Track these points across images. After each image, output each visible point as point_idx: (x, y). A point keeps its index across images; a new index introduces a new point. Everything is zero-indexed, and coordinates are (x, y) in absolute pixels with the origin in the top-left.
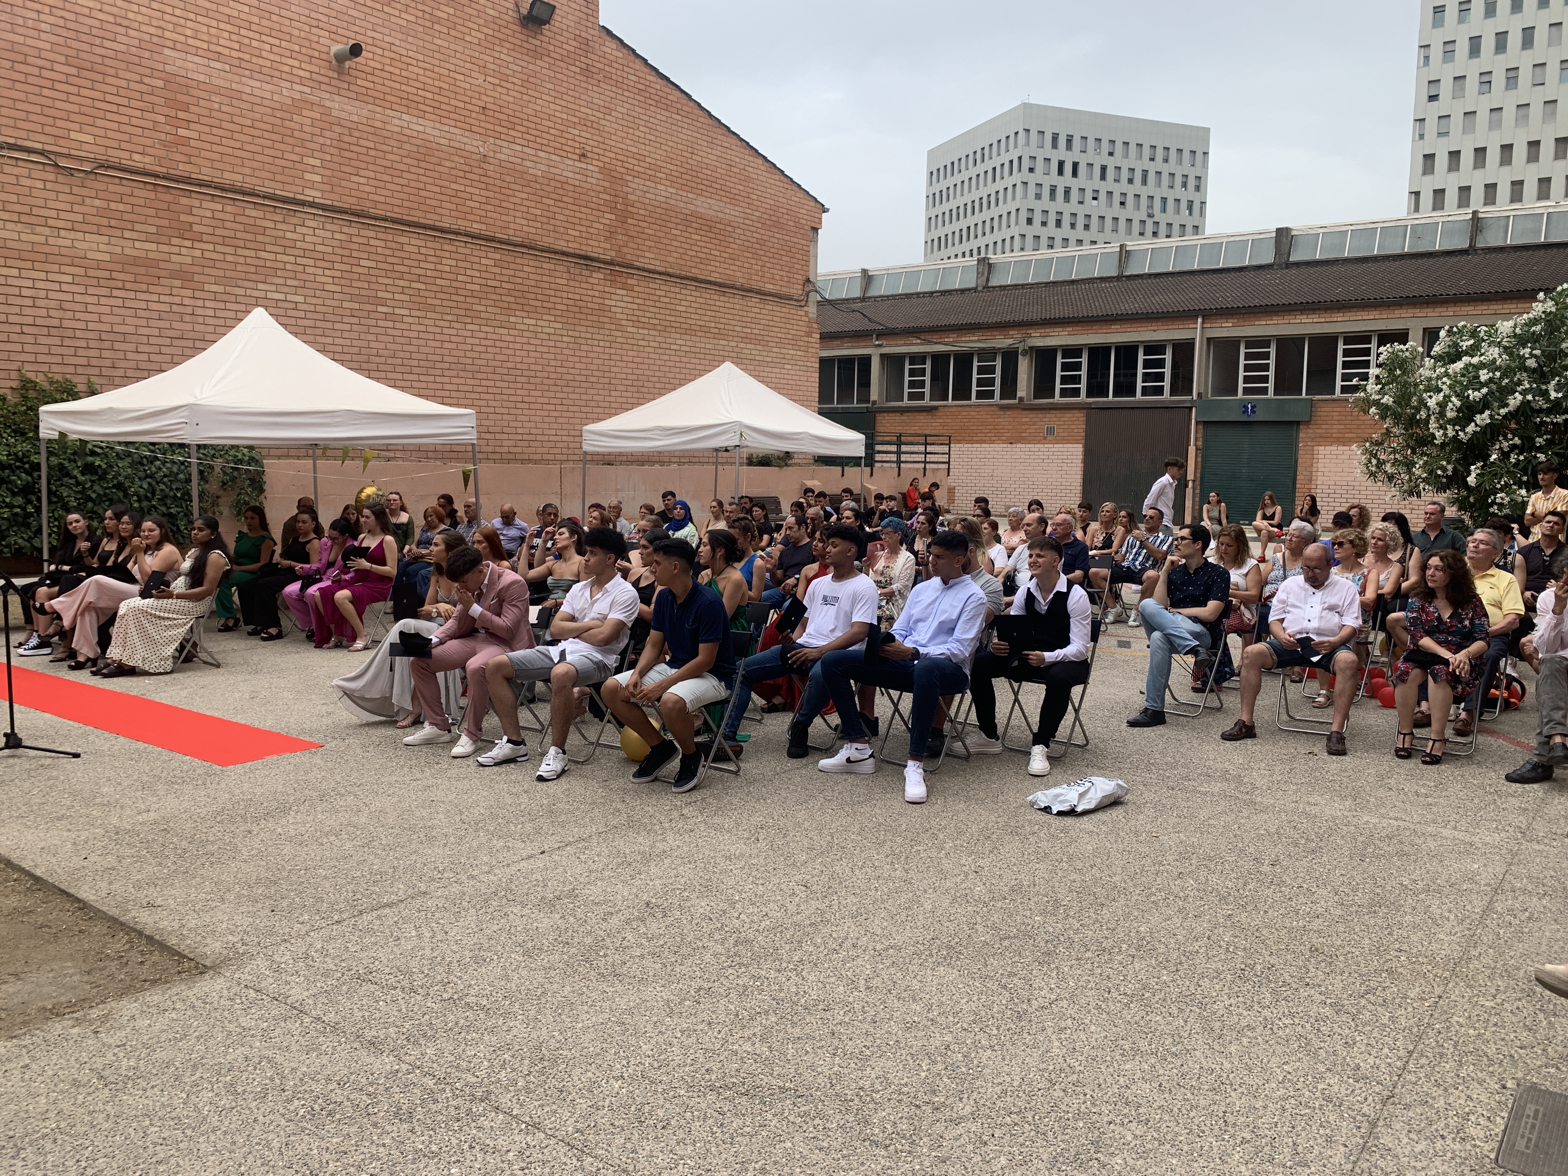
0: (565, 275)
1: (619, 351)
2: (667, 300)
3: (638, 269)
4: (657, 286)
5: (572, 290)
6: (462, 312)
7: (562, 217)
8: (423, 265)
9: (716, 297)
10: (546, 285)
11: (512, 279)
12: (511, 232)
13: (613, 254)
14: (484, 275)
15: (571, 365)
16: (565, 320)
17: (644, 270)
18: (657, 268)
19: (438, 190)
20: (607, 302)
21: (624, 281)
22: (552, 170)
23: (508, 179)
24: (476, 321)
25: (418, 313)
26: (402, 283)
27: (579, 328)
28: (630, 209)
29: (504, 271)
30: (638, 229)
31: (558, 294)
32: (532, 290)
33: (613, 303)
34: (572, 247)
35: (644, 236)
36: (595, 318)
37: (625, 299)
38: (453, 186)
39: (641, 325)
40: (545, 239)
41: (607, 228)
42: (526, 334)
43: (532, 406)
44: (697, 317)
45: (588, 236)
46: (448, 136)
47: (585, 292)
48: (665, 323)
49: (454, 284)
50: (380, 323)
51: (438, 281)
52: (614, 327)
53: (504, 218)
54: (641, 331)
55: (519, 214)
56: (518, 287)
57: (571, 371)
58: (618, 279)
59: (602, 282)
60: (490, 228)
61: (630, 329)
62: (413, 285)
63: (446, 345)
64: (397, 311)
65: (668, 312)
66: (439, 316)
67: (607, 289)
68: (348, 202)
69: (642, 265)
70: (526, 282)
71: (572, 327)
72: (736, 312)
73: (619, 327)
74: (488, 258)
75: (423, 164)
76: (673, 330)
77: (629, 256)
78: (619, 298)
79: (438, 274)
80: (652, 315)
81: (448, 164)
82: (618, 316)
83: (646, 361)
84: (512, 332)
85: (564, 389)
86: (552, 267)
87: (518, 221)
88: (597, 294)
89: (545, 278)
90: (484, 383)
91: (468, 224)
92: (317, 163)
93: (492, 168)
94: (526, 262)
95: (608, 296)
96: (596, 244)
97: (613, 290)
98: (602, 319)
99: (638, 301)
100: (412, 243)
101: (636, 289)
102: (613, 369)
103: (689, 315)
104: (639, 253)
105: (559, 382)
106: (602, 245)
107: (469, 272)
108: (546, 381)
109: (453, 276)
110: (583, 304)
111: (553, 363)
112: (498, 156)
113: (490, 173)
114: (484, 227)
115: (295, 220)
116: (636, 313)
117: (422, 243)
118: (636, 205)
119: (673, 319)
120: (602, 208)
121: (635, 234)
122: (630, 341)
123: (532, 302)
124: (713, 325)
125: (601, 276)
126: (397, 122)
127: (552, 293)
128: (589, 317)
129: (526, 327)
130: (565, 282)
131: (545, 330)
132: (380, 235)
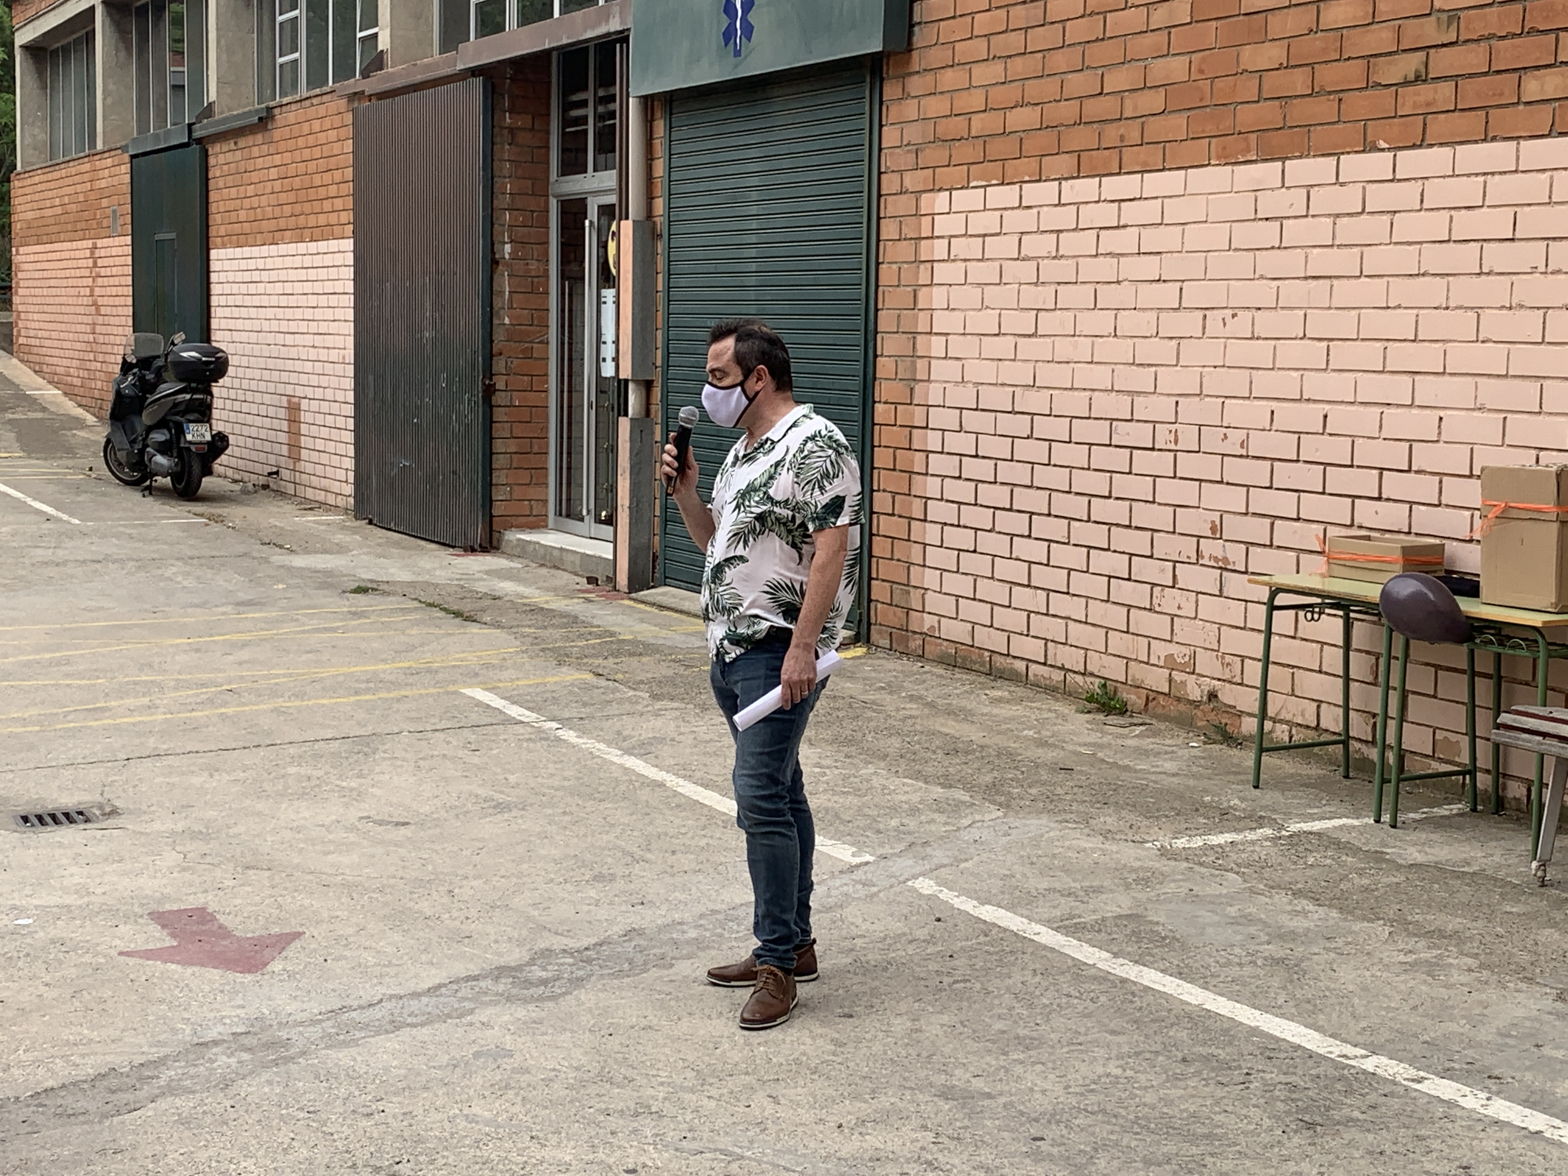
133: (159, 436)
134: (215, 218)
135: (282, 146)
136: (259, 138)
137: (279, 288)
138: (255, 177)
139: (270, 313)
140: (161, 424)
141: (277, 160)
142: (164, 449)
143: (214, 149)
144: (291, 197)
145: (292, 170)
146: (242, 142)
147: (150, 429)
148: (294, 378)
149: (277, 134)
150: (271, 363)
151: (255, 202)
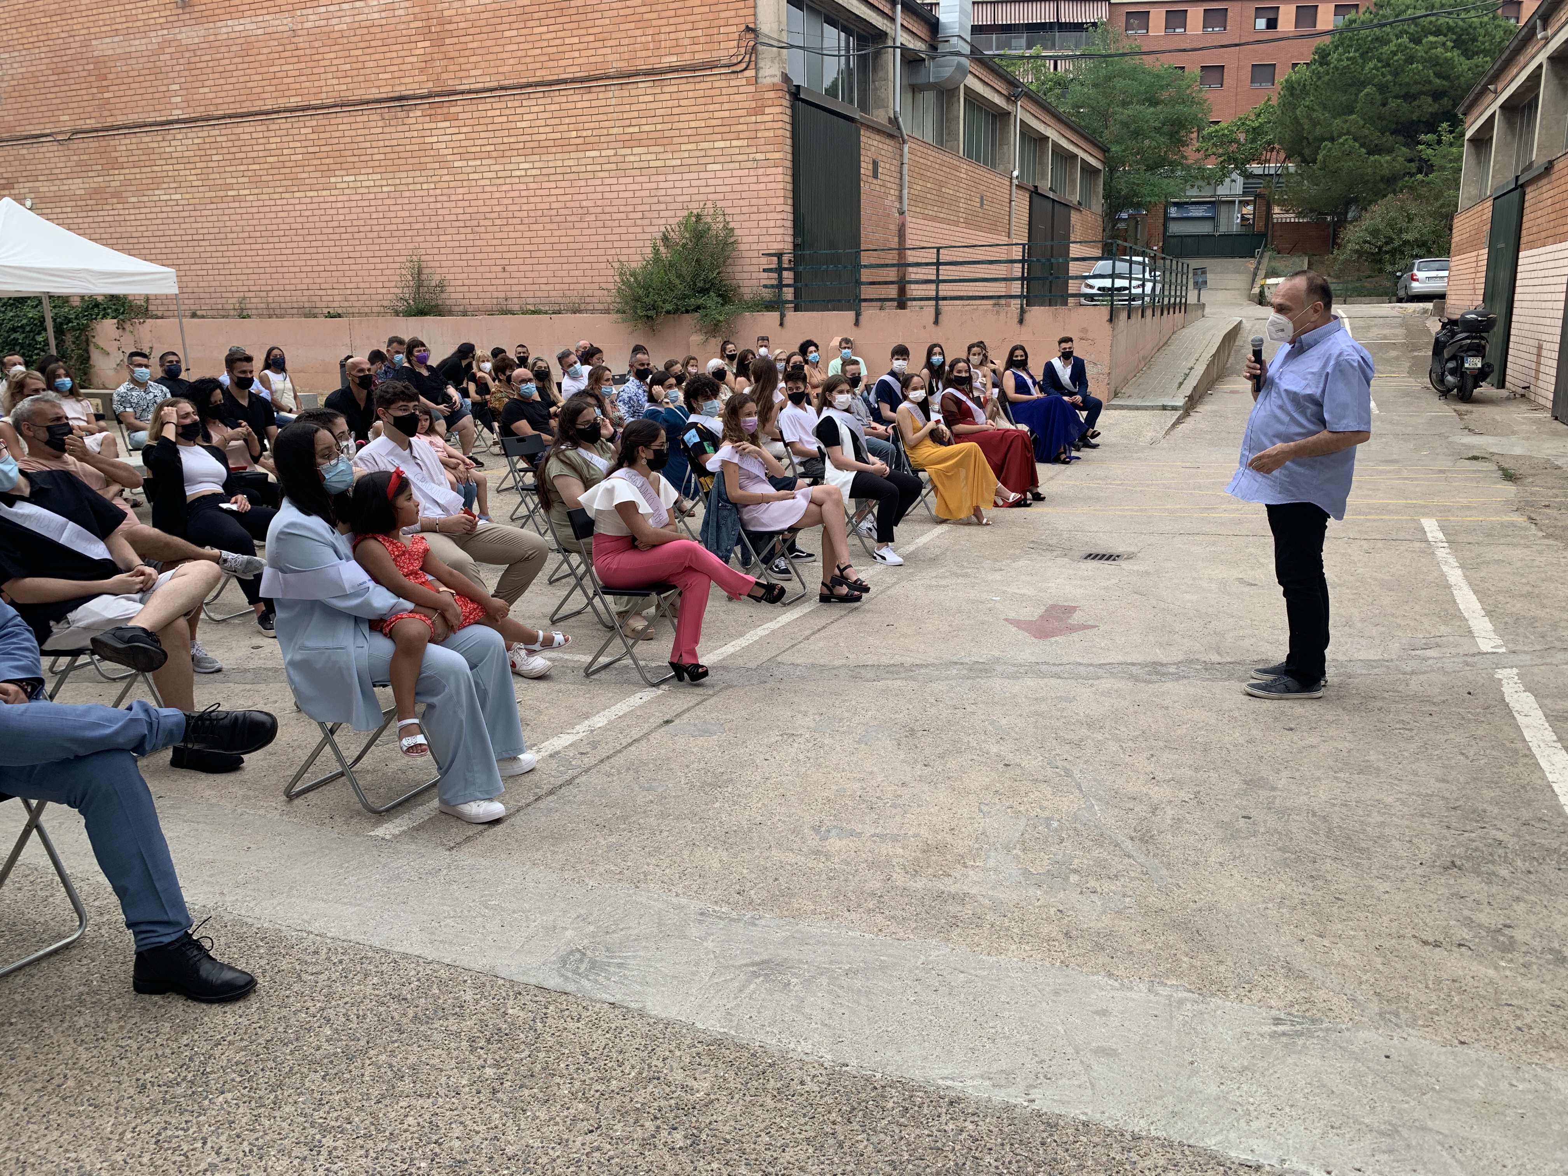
0: (380, 124)
1: (445, 191)
2: (504, 119)
3: (462, 93)
4: (489, 106)
5: (388, 136)
6: (290, 183)
7: (372, 64)
8: (256, 148)
9: (577, 98)
10: (362, 139)
11: (330, 141)
12: (324, 96)
13: (430, 84)
14: (304, 144)
15: (393, 214)
16: (383, 169)
17: (470, 92)
18: (487, 85)
19: (259, 77)
20: (427, 140)
21: (446, 110)
22: (357, 18)
23: (316, 44)
24: (302, 188)
25: (256, 191)
26: (242, 168)
27: (397, 175)
28: (447, 27)
29: (322, 135)
30: (458, 47)
31: (374, 144)
32: (348, 146)
33: (435, 139)
34: (386, 92)
35: (467, 53)
36: (416, 160)
37: (448, 131)
38: (272, 69)
39: (472, 156)
40: (356, 92)
41: (421, 58)
42: (347, 191)
43: (359, 261)
44: (549, 129)
45: (402, 74)
46: (263, 25)
47: (402, 135)
48: (502, 147)
49: (281, 158)
50: (232, 205)
51: (269, 159)
52: (437, 165)
53: (317, 84)
54: (471, 163)
55: (330, 76)
56: (335, 147)
57: (394, 221)
58: (439, 111)
59: (420, 120)
60: (305, 98)
61: (456, 164)
62: (252, 167)
63: (281, 215)
64: (242, 192)
65: (506, 133)
66: (271, 190)
67: (426, 126)
68: (200, 111)
69: (467, 87)
70: (342, 140)
71: (391, 175)
72: (611, 109)
73: (443, 163)
74: (306, 127)
75: (247, 59)
76: (515, 153)
77: (450, 82)
78: (442, 132)
79: (267, 153)
80: (485, 142)
81: (265, 51)
82: (442, 152)
83: (480, 196)
84: (334, 192)
85: (389, 240)
86: (366, 118)
87: (329, 82)
88: (415, 134)
89: (360, 132)
90: (314, 244)
91: (286, 100)
92: (177, 87)
93: (301, 39)
94: (339, 121)
95: (428, 133)
96: (410, 80)
97: (433, 125)
98: (423, 160)
99: (465, 130)
100: (246, 130)
101: (461, 116)
102: (440, 212)
103: (536, 130)
104: (463, 74)
105: (382, 234)
106: (416, 79)
107: (292, 145)
108: (369, 235)
109: (279, 152)
110: (401, 148)
111: (374, 216)
112: (306, 25)
113: (300, 46)
114: (299, 99)
115: (169, 137)
116: (464, 143)
117: (252, 129)
118: (455, 19)
119: (512, 140)
120: (413, 39)
121: (457, 54)
122: (458, 177)
123: (349, 159)
124: (574, 134)
125: (419, 113)
126: (224, 30)
127: (368, 145)
128: (410, 161)
129: (345, 185)
130: (380, 130)
131: (365, 184)
132: (224, 132)
133: (1451, 365)
134: (1524, 233)
135: (1555, 184)
136: (1544, 181)
137: (1542, 274)
138: (1541, 205)
139: (1537, 289)
140: (1453, 358)
141: (1551, 193)
142: (1453, 372)
143: (1528, 190)
144: (1553, 216)
145: (1557, 199)
146: (1540, 184)
147: (1448, 361)
148: (1541, 328)
149: (1554, 177)
150: (1535, 320)
151: (1539, 221)
